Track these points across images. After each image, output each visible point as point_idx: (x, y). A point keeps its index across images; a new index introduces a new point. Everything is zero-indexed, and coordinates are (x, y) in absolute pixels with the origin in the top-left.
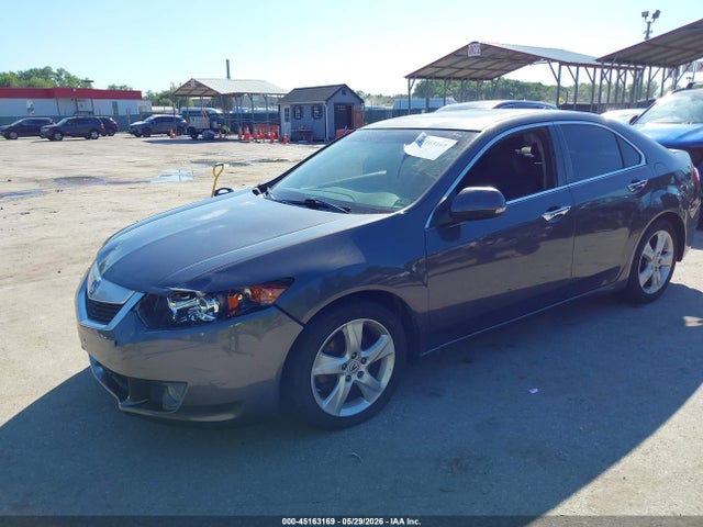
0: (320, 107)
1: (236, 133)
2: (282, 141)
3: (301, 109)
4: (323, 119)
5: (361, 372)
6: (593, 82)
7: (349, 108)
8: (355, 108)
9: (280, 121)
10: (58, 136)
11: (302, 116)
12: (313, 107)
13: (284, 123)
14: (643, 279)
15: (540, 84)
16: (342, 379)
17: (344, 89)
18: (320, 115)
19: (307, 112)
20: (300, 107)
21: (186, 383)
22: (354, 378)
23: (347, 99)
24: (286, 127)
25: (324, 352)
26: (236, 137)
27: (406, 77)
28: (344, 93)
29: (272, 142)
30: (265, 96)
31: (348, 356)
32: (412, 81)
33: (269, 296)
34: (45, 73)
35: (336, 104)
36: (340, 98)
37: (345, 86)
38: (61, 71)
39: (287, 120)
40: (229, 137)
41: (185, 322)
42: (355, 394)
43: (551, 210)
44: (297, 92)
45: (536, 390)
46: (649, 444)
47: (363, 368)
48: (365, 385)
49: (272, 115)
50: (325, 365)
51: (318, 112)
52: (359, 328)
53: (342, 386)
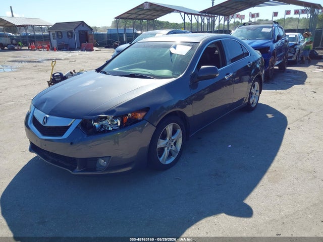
0: (71, 32)
1: (27, 46)
2: (53, 49)
3: (61, 33)
4: (73, 38)
5: (172, 145)
6: (198, 22)
7: (86, 33)
8: (89, 33)
9: (50, 39)
11: (62, 37)
12: (68, 32)
13: (52, 40)
14: (251, 102)
15: (168, 22)
16: (166, 149)
18: (72, 36)
19: (65, 35)
21: (110, 157)
22: (170, 148)
23: (85, 29)
24: (54, 43)
25: (161, 138)
26: (27, 48)
27: (116, 18)
28: (83, 26)
29: (48, 50)
30: (32, 26)
31: (168, 139)
32: (118, 20)
33: (140, 116)
35: (79, 31)
36: (81, 28)
37: (83, 22)
39: (54, 39)
40: (22, 48)
41: (103, 131)
42: (170, 154)
43: (227, 75)
45: (230, 146)
46: (277, 158)
47: (172, 144)
48: (173, 150)
49: (45, 36)
50: (161, 143)
51: (70, 35)
52: (171, 127)
53: (166, 152)
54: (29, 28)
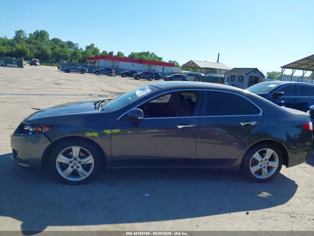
0: (242, 77)
4: (243, 82)
7: (257, 79)
9: (224, 81)
10: (138, 78)
11: (233, 80)
12: (240, 77)
16: (70, 166)
17: (256, 70)
19: (237, 79)
20: (234, 76)
23: (257, 75)
27: (281, 67)
28: (255, 72)
31: (72, 159)
32: (284, 69)
34: (147, 54)
35: (250, 77)
36: (253, 74)
37: (257, 69)
38: (153, 53)
39: (227, 81)
44: (235, 70)
45: (148, 195)
51: (241, 79)
54: (218, 71)
